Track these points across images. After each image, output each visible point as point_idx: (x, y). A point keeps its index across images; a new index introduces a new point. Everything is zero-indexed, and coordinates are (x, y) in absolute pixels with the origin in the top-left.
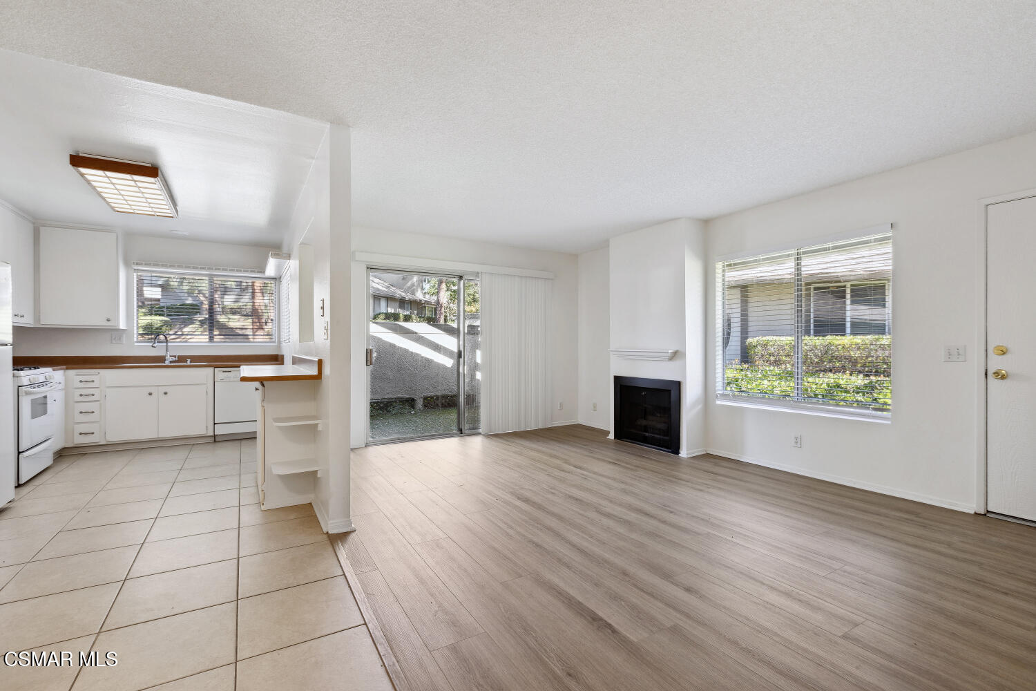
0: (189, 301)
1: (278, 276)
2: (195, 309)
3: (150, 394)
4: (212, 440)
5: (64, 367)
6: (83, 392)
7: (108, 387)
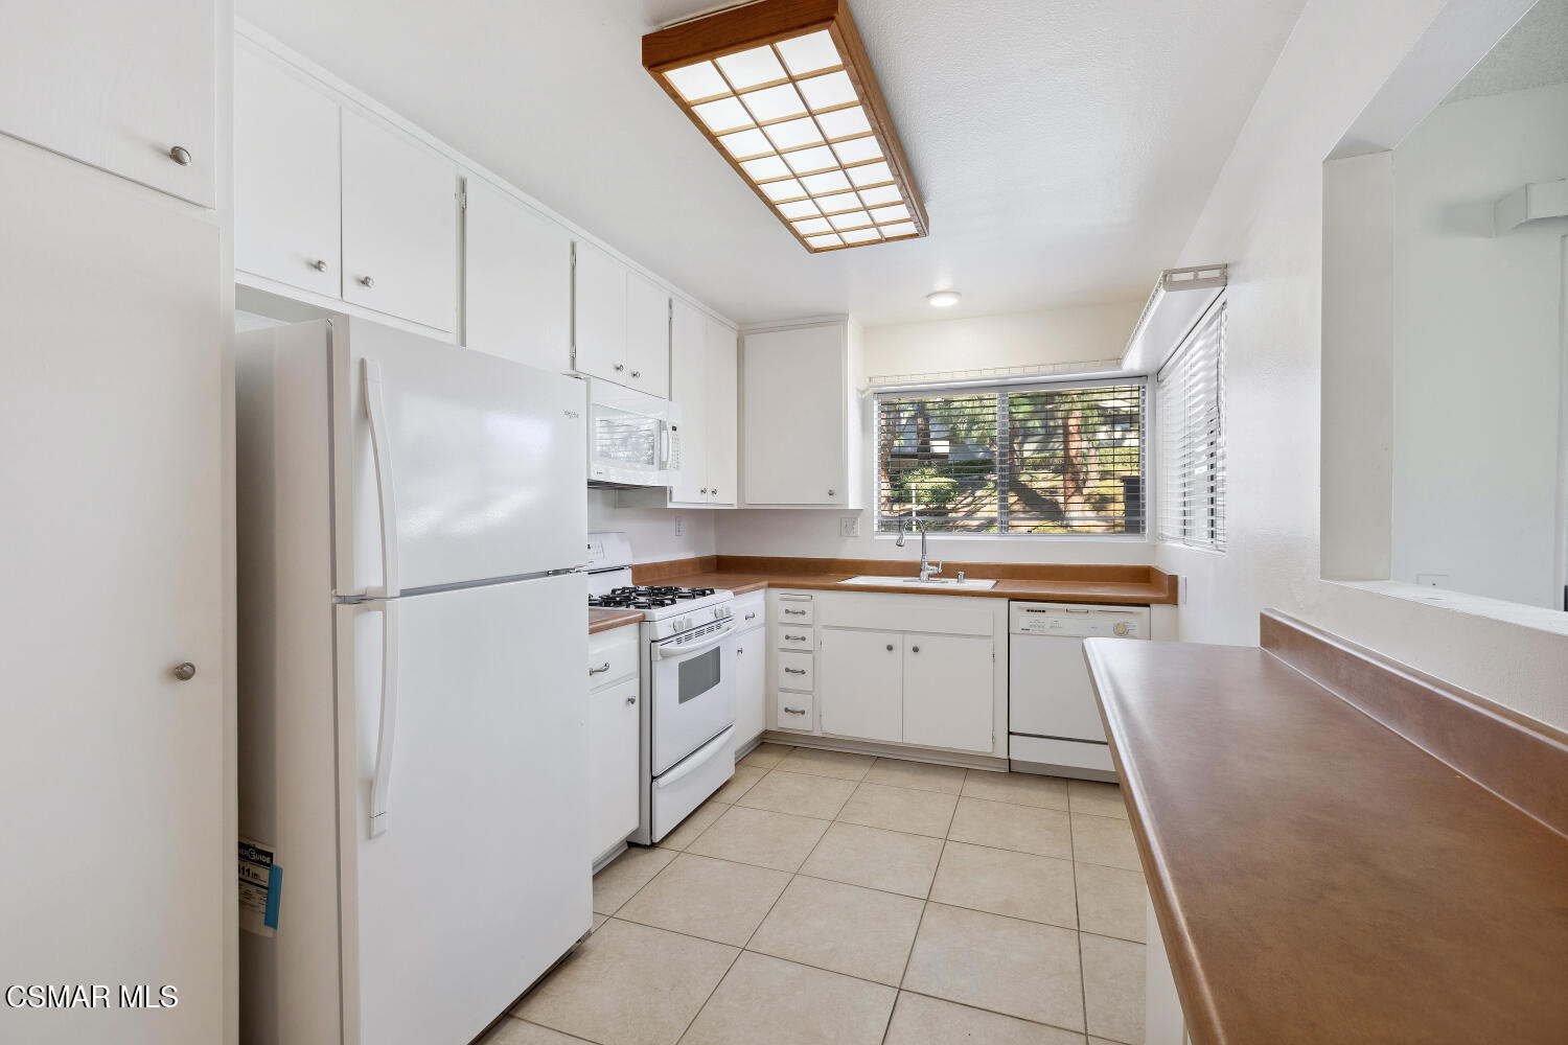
0: (980, 455)
1: (1151, 368)
2: (986, 466)
3: (890, 648)
4: (1004, 769)
5: (765, 583)
6: (793, 631)
7: (825, 627)
